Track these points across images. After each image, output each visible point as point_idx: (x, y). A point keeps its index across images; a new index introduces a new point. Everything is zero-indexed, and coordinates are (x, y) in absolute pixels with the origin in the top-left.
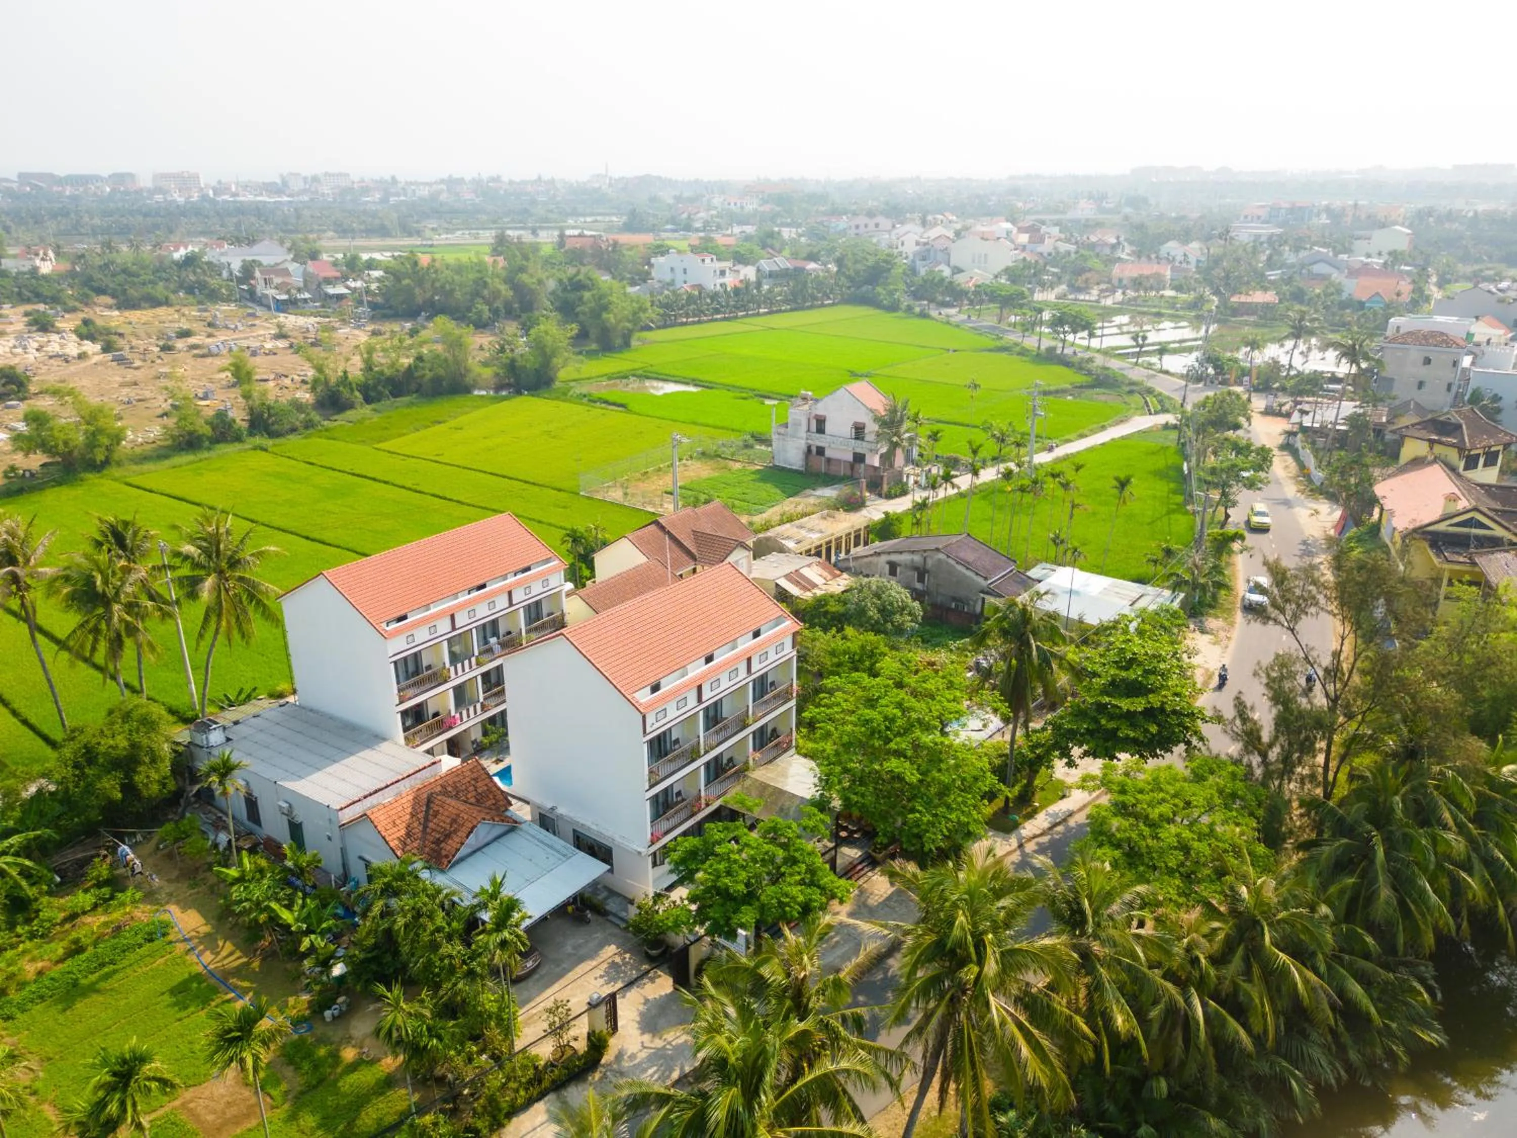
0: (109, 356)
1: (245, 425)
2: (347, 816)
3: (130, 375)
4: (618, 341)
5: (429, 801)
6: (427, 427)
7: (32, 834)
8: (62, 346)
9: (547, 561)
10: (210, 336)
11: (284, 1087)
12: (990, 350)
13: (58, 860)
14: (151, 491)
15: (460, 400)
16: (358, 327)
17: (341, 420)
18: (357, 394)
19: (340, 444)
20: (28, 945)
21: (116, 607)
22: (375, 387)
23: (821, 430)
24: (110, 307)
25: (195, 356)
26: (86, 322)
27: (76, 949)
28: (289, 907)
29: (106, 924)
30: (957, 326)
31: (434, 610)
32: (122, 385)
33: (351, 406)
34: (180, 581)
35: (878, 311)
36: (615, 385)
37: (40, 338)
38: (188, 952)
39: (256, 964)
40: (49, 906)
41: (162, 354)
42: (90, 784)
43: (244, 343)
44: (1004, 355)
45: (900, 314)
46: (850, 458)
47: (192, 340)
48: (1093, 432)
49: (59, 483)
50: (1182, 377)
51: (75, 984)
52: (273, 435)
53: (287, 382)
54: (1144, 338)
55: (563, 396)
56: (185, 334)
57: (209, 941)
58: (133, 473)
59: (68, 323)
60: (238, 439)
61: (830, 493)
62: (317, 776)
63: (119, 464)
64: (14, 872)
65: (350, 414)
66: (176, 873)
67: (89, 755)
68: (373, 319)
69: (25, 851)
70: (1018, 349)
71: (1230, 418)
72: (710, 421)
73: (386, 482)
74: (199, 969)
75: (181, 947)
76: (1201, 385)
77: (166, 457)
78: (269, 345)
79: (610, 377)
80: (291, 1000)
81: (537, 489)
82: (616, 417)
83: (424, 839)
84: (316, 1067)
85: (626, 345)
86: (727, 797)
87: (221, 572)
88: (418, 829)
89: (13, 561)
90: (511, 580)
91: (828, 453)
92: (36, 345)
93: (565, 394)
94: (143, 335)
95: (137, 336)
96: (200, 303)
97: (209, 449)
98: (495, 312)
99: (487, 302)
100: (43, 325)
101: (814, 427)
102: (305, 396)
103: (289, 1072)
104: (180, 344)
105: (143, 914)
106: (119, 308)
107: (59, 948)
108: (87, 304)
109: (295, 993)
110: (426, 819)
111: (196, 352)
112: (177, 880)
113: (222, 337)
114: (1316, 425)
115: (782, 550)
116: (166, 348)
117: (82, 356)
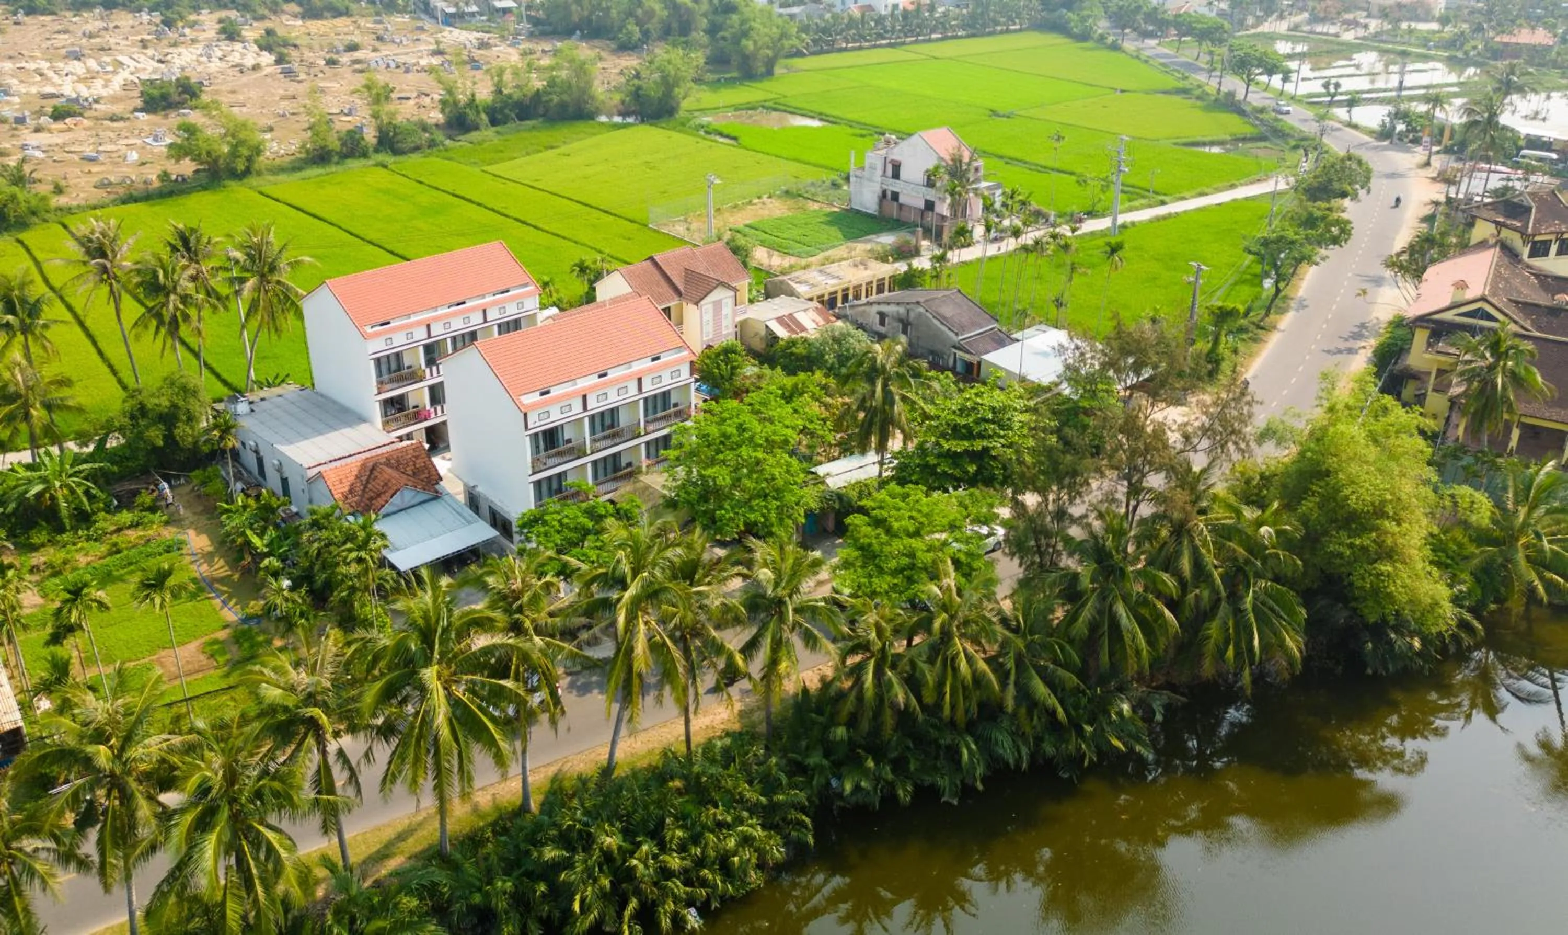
0: (279, 68)
1: (374, 141)
2: (312, 473)
3: (293, 88)
4: (762, 69)
5: (373, 469)
6: (539, 151)
7: (97, 465)
8: (243, 55)
9: (526, 285)
10: (375, 50)
11: (228, 657)
12: (1165, 92)
13: (118, 488)
14: (277, 200)
15: (581, 126)
16: (512, 45)
17: (464, 142)
18: (484, 116)
19: (454, 164)
20: (85, 545)
21: (172, 297)
22: (501, 110)
23: (896, 175)
24: (295, 16)
25: (355, 71)
26: (269, 32)
27: (116, 550)
28: (261, 536)
29: (141, 537)
30: (1146, 62)
31: (413, 319)
32: (283, 98)
33: (476, 128)
34: (232, 281)
35: (1067, 40)
36: (740, 116)
37: (225, 46)
38: (192, 562)
39: (236, 577)
40: (105, 520)
41: (327, 69)
42: (140, 433)
43: (401, 59)
44: (1177, 99)
45: (1089, 44)
46: (921, 205)
47: (357, 55)
48: (1218, 190)
49: (205, 188)
50: (1371, 132)
51: (109, 574)
52: (396, 152)
53: (427, 101)
54: (1337, 85)
55: (682, 126)
56: (353, 48)
57: (208, 557)
58: (268, 183)
59: (250, 33)
60: (365, 155)
61: (888, 240)
62: (304, 444)
63: (259, 173)
64: (80, 491)
65: (474, 135)
66: (200, 508)
67: (143, 410)
68: (531, 36)
69: (91, 476)
70: (1198, 92)
71: (1336, 185)
72: (813, 159)
73: (479, 204)
74: (197, 575)
75: (188, 559)
76: (1386, 143)
77: (300, 169)
78: (423, 62)
79: (737, 108)
80: (252, 603)
81: (611, 218)
82: (722, 149)
83: (362, 496)
84: (252, 647)
85: (769, 73)
86: (618, 493)
87: (263, 276)
88: (359, 488)
89: (104, 255)
90: (489, 299)
91: (902, 199)
92: (219, 54)
93: (683, 124)
94: (317, 47)
95: (311, 48)
96: (378, 14)
97: (337, 163)
98: (646, 34)
99: (639, 23)
100: (230, 34)
101: (889, 171)
102: (436, 116)
103: (235, 648)
104: (345, 58)
105: (169, 534)
106: (303, 18)
107: (104, 548)
108: (275, 12)
109: (256, 599)
110: (368, 482)
111: (357, 66)
112: (201, 513)
113: (387, 50)
114: (1461, 196)
115: (791, 293)
116: (331, 63)
117: (256, 67)
